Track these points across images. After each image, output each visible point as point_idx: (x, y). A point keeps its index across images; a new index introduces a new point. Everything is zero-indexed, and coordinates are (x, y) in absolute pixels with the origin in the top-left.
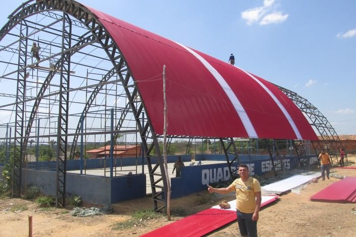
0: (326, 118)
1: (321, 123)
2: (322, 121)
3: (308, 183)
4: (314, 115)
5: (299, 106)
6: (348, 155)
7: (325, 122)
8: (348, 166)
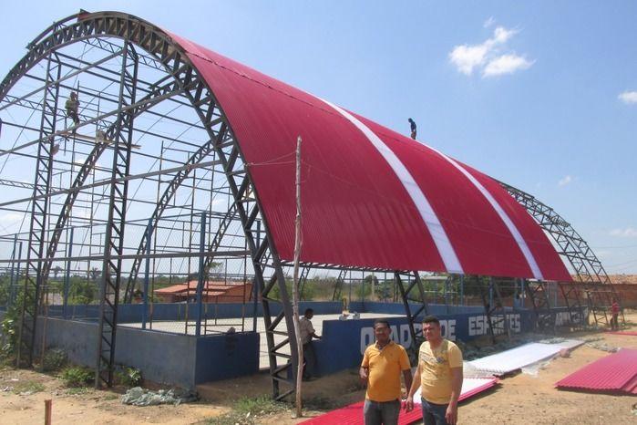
0: (585, 243)
1: (577, 250)
2: (578, 247)
3: (553, 357)
4: (565, 237)
5: (539, 218)
6: (625, 310)
7: (584, 250)
8: (625, 331)
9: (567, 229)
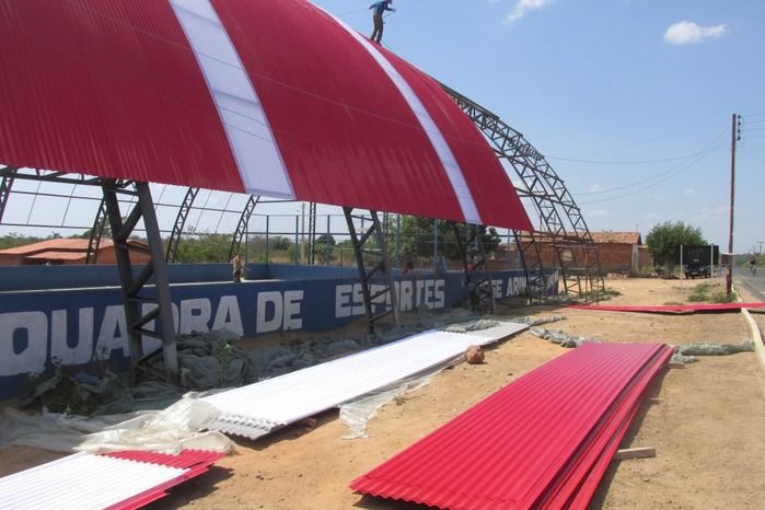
0: (562, 182)
1: (550, 192)
2: (552, 188)
4: (533, 169)
5: (495, 143)
6: (610, 275)
7: (559, 193)
8: (602, 303)
9: (539, 163)
